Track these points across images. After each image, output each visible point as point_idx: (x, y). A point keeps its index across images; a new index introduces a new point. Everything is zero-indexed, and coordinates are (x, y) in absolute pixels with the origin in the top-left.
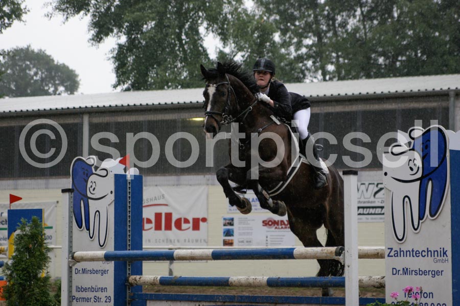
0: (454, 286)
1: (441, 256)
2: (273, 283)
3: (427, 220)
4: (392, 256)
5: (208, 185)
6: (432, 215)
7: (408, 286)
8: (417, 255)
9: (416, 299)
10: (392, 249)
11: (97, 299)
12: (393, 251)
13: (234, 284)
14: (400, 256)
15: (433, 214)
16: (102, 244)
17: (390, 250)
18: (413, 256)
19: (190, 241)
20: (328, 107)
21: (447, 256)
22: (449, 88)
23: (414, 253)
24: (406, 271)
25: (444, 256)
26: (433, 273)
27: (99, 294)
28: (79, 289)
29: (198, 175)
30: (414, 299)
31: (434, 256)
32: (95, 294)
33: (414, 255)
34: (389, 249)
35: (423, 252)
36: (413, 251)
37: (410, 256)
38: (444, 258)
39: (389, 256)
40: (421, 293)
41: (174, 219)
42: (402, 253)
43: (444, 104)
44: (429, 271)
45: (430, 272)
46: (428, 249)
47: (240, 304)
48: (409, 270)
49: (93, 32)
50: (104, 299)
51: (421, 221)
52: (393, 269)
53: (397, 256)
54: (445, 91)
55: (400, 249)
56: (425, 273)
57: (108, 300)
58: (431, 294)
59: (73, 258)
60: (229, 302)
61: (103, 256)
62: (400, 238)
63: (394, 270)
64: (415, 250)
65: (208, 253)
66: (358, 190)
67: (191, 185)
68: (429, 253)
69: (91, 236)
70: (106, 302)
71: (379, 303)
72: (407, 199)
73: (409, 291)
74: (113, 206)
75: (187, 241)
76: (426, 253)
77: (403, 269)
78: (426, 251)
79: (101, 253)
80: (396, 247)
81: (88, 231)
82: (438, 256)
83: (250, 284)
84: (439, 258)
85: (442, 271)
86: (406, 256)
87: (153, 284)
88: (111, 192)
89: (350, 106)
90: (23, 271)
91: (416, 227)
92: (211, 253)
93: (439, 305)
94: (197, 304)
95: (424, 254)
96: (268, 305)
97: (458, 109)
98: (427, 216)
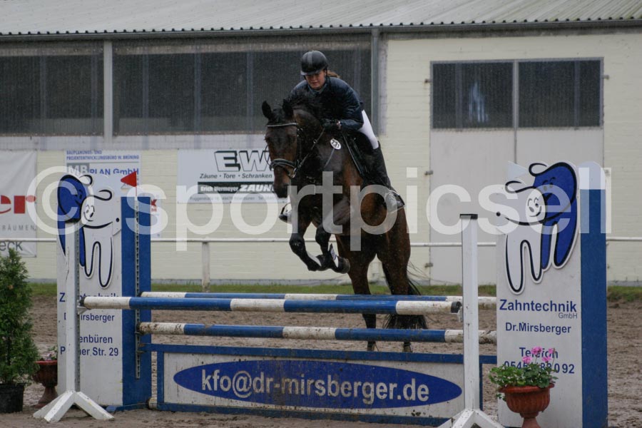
0: (584, 345)
1: (568, 310)
2: (343, 335)
3: (552, 269)
4: (506, 309)
5: (36, 150)
6: (557, 264)
8: (538, 309)
10: (505, 301)
11: (98, 352)
12: (507, 303)
13: (290, 335)
14: (516, 309)
15: (559, 262)
16: (104, 284)
17: (503, 302)
18: (533, 310)
19: (12, 228)
20: (206, 46)
21: (575, 311)
22: (371, 25)
23: (534, 306)
24: (523, 327)
25: (571, 311)
26: (558, 329)
27: (100, 345)
29: (22, 136)
31: (559, 310)
32: (94, 345)
33: (534, 308)
34: (501, 300)
36: (532, 304)
37: (529, 309)
38: (572, 313)
39: (501, 308)
42: (519, 306)
43: (365, 45)
44: (553, 327)
45: (554, 329)
46: (551, 302)
48: (527, 325)
50: (107, 352)
51: (543, 270)
52: (507, 323)
53: (513, 309)
54: (366, 28)
55: (516, 301)
56: (547, 329)
57: (113, 353)
58: (555, 354)
60: (282, 357)
61: (128, 303)
62: (517, 288)
63: (509, 325)
64: (535, 303)
66: (248, 160)
67: (11, 150)
68: (554, 307)
70: (111, 355)
72: (525, 244)
74: (119, 237)
75: (7, 227)
76: (549, 307)
77: (520, 324)
78: (550, 304)
79: (124, 300)
80: (511, 298)
81: (84, 267)
82: (564, 310)
83: (312, 336)
84: (566, 312)
85: (569, 328)
86: (524, 309)
87: (174, 332)
88: (118, 220)
89: (237, 46)
91: (537, 277)
93: (565, 367)
94: (237, 359)
95: (546, 307)
96: (335, 361)
97: (383, 52)
98: (551, 264)
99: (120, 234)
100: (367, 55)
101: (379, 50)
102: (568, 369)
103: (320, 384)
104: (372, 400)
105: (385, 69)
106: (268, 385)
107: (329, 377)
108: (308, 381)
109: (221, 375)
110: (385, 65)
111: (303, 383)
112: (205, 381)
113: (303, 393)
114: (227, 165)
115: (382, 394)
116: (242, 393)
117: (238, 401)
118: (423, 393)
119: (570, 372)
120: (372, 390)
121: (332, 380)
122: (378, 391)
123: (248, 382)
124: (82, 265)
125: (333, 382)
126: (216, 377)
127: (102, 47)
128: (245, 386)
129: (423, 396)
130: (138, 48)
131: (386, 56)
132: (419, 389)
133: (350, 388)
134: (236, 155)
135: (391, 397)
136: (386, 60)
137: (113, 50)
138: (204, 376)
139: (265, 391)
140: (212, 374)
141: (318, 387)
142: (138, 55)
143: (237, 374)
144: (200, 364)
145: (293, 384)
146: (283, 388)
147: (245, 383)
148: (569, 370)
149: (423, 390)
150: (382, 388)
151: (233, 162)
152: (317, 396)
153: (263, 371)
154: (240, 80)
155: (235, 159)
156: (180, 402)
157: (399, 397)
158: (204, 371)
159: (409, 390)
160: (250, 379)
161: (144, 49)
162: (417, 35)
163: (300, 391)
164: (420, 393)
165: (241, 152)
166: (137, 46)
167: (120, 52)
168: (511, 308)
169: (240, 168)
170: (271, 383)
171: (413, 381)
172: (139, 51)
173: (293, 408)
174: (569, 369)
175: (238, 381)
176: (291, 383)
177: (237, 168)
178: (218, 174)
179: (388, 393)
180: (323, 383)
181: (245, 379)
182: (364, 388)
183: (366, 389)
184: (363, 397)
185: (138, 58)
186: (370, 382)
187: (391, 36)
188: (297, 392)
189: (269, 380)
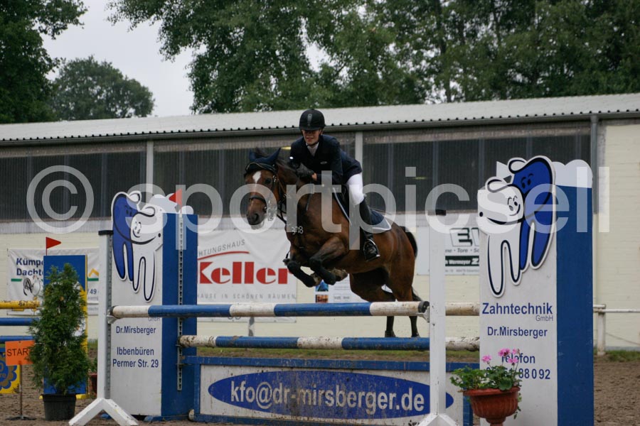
0: (559, 349)
1: (544, 313)
2: (349, 345)
3: (530, 270)
4: (488, 313)
6: (534, 264)
7: (504, 347)
8: (517, 312)
9: (513, 364)
10: (487, 304)
11: (142, 364)
12: (489, 306)
13: (303, 345)
14: (497, 313)
15: (536, 262)
16: (148, 298)
17: (485, 306)
18: (513, 313)
19: (276, 296)
20: (443, 134)
21: (551, 313)
22: (590, 112)
23: (514, 309)
24: (503, 331)
25: (548, 313)
26: (535, 333)
27: (144, 357)
28: (120, 351)
30: (511, 364)
31: (537, 313)
32: (139, 357)
33: (514, 311)
34: (484, 304)
35: (524, 308)
36: (512, 306)
37: (508, 313)
38: (548, 316)
39: (484, 312)
40: (521, 357)
41: (256, 269)
42: (499, 309)
43: (585, 131)
44: (530, 331)
45: (532, 332)
46: (529, 304)
47: (311, 370)
48: (507, 329)
49: (164, 40)
50: (150, 363)
51: (521, 271)
52: (489, 328)
53: (494, 312)
54: (585, 115)
55: (497, 304)
56: (525, 333)
57: (155, 365)
58: (532, 359)
59: (112, 313)
60: (298, 367)
61: (147, 312)
62: (498, 291)
63: (490, 330)
64: (515, 306)
65: (270, 309)
67: (276, 229)
68: (531, 309)
69: (136, 287)
70: (152, 366)
71: (469, 369)
72: (505, 245)
73: (505, 354)
74: (161, 250)
75: (272, 296)
76: (527, 310)
77: (501, 328)
78: (528, 307)
79: (145, 308)
80: (492, 302)
81: (132, 282)
82: (541, 313)
83: (322, 346)
84: (542, 315)
85: (545, 331)
86: (505, 313)
87: (208, 345)
88: (159, 235)
89: (470, 134)
90: (52, 328)
91: (516, 278)
92: (273, 308)
93: (541, 373)
94: (260, 370)
95: (525, 310)
96: (343, 371)
97: (602, 137)
98: (529, 265)
99: (162, 248)
100: (587, 140)
101: (597, 134)
102: (544, 374)
103: (329, 394)
104: (374, 410)
105: (604, 152)
106: (286, 396)
107: (338, 387)
108: (320, 391)
109: (246, 386)
110: (604, 149)
111: (315, 393)
112: (234, 393)
113: (315, 403)
114: (461, 241)
115: (382, 404)
116: (264, 404)
117: (261, 412)
118: (419, 402)
119: (546, 378)
120: (374, 400)
121: (340, 390)
122: (380, 401)
123: (269, 394)
124: (131, 280)
125: (341, 392)
126: (242, 389)
127: (354, 137)
128: (266, 397)
129: (419, 406)
130: (385, 138)
131: (605, 141)
132: (416, 399)
133: (355, 399)
134: (469, 231)
135: (391, 407)
136: (604, 145)
137: (364, 140)
138: (233, 387)
139: (283, 401)
140: (239, 385)
141: (328, 397)
142: (384, 144)
143: (260, 386)
144: (230, 376)
145: (307, 395)
146: (298, 399)
147: (266, 394)
148: (545, 376)
149: (419, 399)
150: (383, 398)
151: (465, 238)
152: (327, 407)
153: (281, 382)
154: (473, 165)
155: (468, 235)
156: (213, 414)
157: (398, 407)
158: (233, 383)
159: (407, 400)
160: (271, 391)
161: (390, 139)
162: (633, 121)
163: (312, 401)
164: (416, 402)
165: (473, 228)
166: (383, 136)
167: (369, 141)
168: (492, 311)
169: (472, 243)
170: (288, 394)
171: (411, 390)
172: (385, 140)
173: (306, 418)
174: (546, 374)
175: (261, 393)
176: (305, 394)
177: (469, 244)
178: (453, 248)
179: (388, 404)
180: (332, 393)
181: (266, 390)
182: (367, 398)
183: (369, 399)
184: (366, 407)
185: (385, 146)
186: (373, 392)
187: (608, 122)
188: (310, 403)
189: (287, 391)
